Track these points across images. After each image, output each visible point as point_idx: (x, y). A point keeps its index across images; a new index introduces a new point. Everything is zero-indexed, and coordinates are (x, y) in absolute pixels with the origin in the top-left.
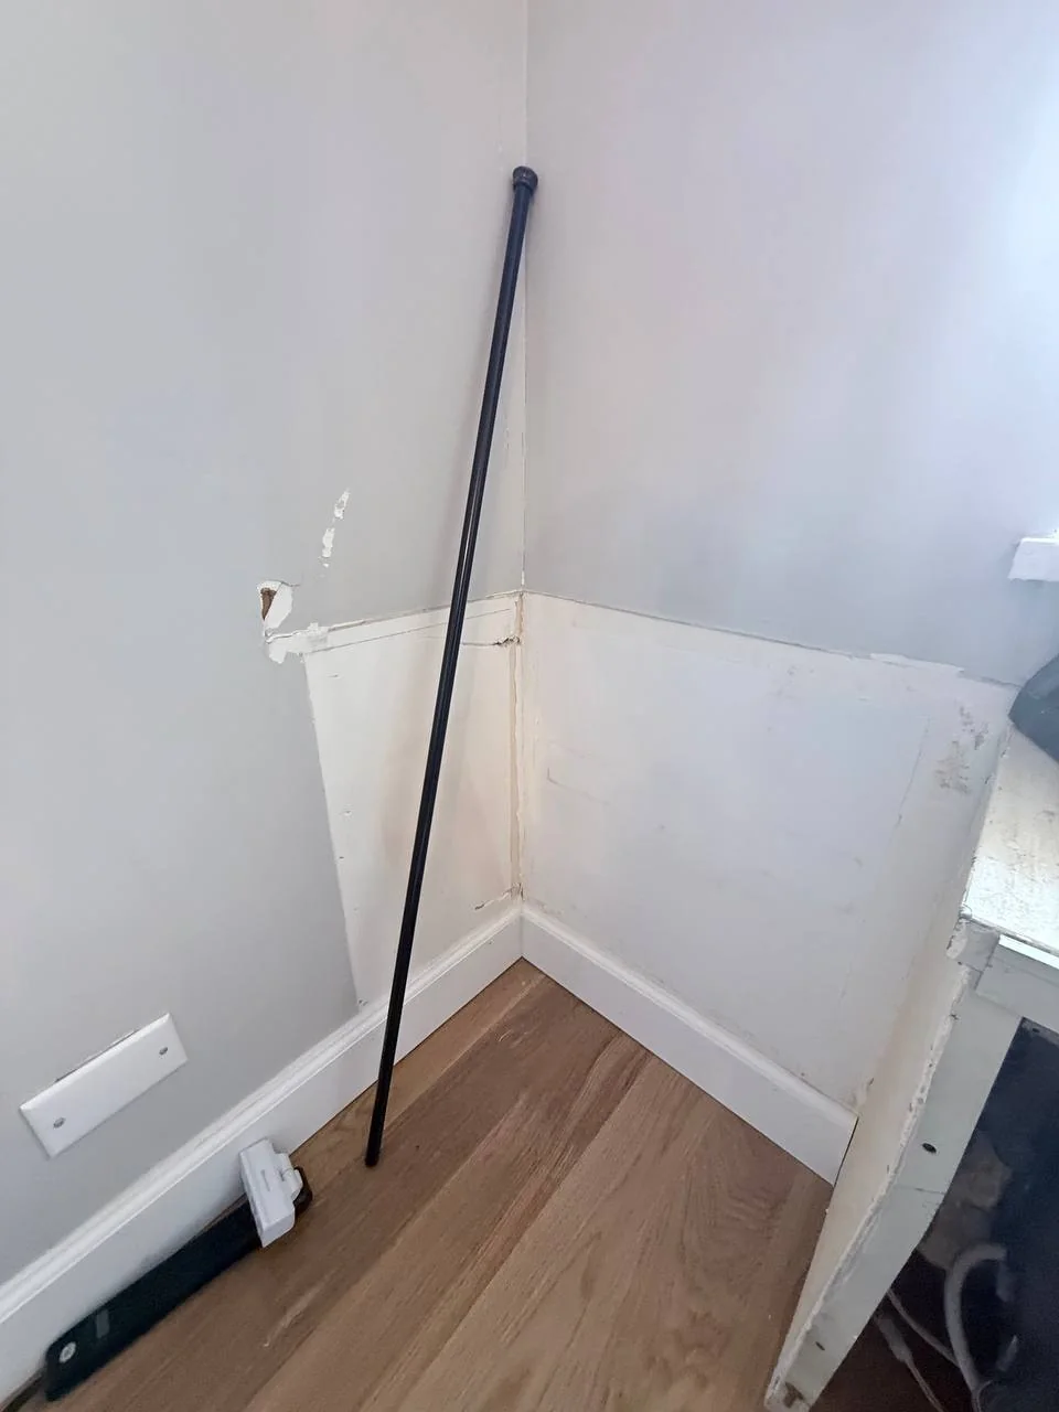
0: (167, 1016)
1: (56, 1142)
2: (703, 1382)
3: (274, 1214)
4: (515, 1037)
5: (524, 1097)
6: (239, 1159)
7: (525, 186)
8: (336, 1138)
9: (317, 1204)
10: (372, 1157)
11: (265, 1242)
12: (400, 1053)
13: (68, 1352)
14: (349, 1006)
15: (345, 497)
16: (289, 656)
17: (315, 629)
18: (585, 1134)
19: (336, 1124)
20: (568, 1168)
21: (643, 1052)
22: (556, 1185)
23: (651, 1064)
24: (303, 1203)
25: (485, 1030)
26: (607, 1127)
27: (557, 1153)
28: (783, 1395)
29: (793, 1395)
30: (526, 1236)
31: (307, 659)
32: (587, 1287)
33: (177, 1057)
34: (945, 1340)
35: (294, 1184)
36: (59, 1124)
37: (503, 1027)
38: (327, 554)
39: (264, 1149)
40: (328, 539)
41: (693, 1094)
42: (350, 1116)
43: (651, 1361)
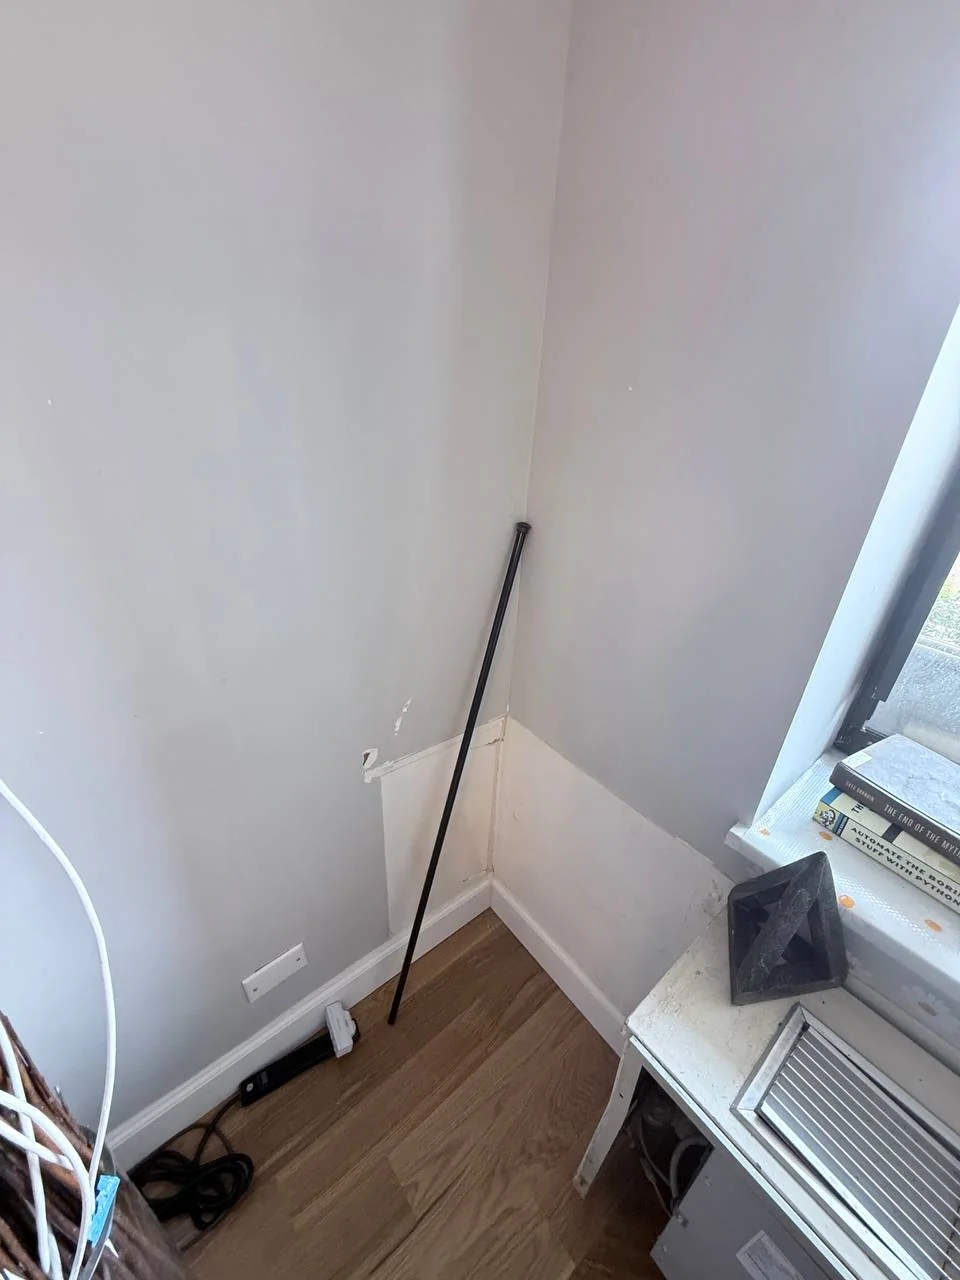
0: (301, 944)
1: (253, 997)
2: (548, 1167)
3: (343, 1042)
4: (478, 961)
5: (478, 1001)
6: (325, 1011)
7: (523, 530)
8: (373, 1003)
9: (362, 1039)
10: (392, 1019)
11: (338, 1056)
12: (414, 958)
13: (250, 1087)
14: (386, 935)
15: (409, 702)
16: (373, 779)
17: (388, 764)
18: (509, 1030)
19: (373, 996)
20: (497, 1047)
21: (553, 986)
22: (488, 1055)
23: (556, 995)
24: (356, 1038)
25: (461, 954)
26: (524, 1028)
27: (493, 1036)
28: (579, 1180)
29: (583, 1182)
30: (468, 1079)
31: (382, 779)
32: (498, 1110)
33: (304, 962)
34: (667, 1175)
35: (352, 1030)
36: (255, 990)
37: (472, 953)
38: (396, 730)
39: (337, 1007)
40: (398, 724)
41: (578, 1018)
42: (380, 994)
43: (523, 1151)
